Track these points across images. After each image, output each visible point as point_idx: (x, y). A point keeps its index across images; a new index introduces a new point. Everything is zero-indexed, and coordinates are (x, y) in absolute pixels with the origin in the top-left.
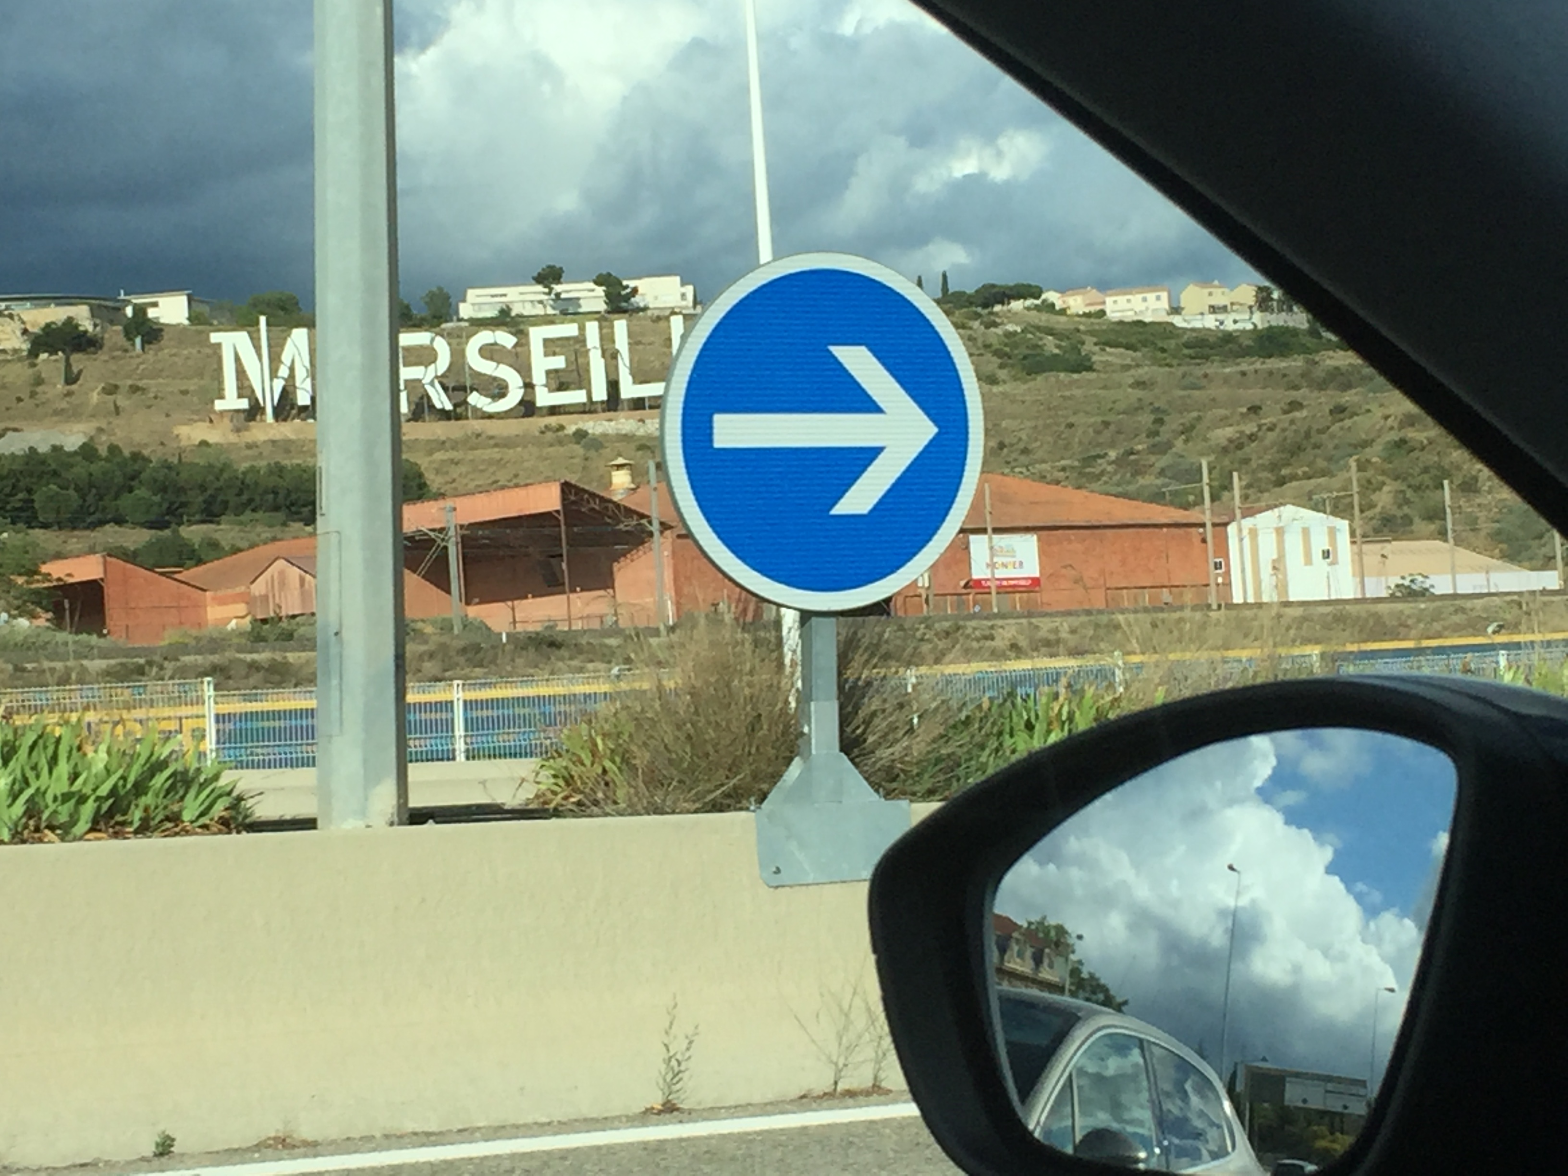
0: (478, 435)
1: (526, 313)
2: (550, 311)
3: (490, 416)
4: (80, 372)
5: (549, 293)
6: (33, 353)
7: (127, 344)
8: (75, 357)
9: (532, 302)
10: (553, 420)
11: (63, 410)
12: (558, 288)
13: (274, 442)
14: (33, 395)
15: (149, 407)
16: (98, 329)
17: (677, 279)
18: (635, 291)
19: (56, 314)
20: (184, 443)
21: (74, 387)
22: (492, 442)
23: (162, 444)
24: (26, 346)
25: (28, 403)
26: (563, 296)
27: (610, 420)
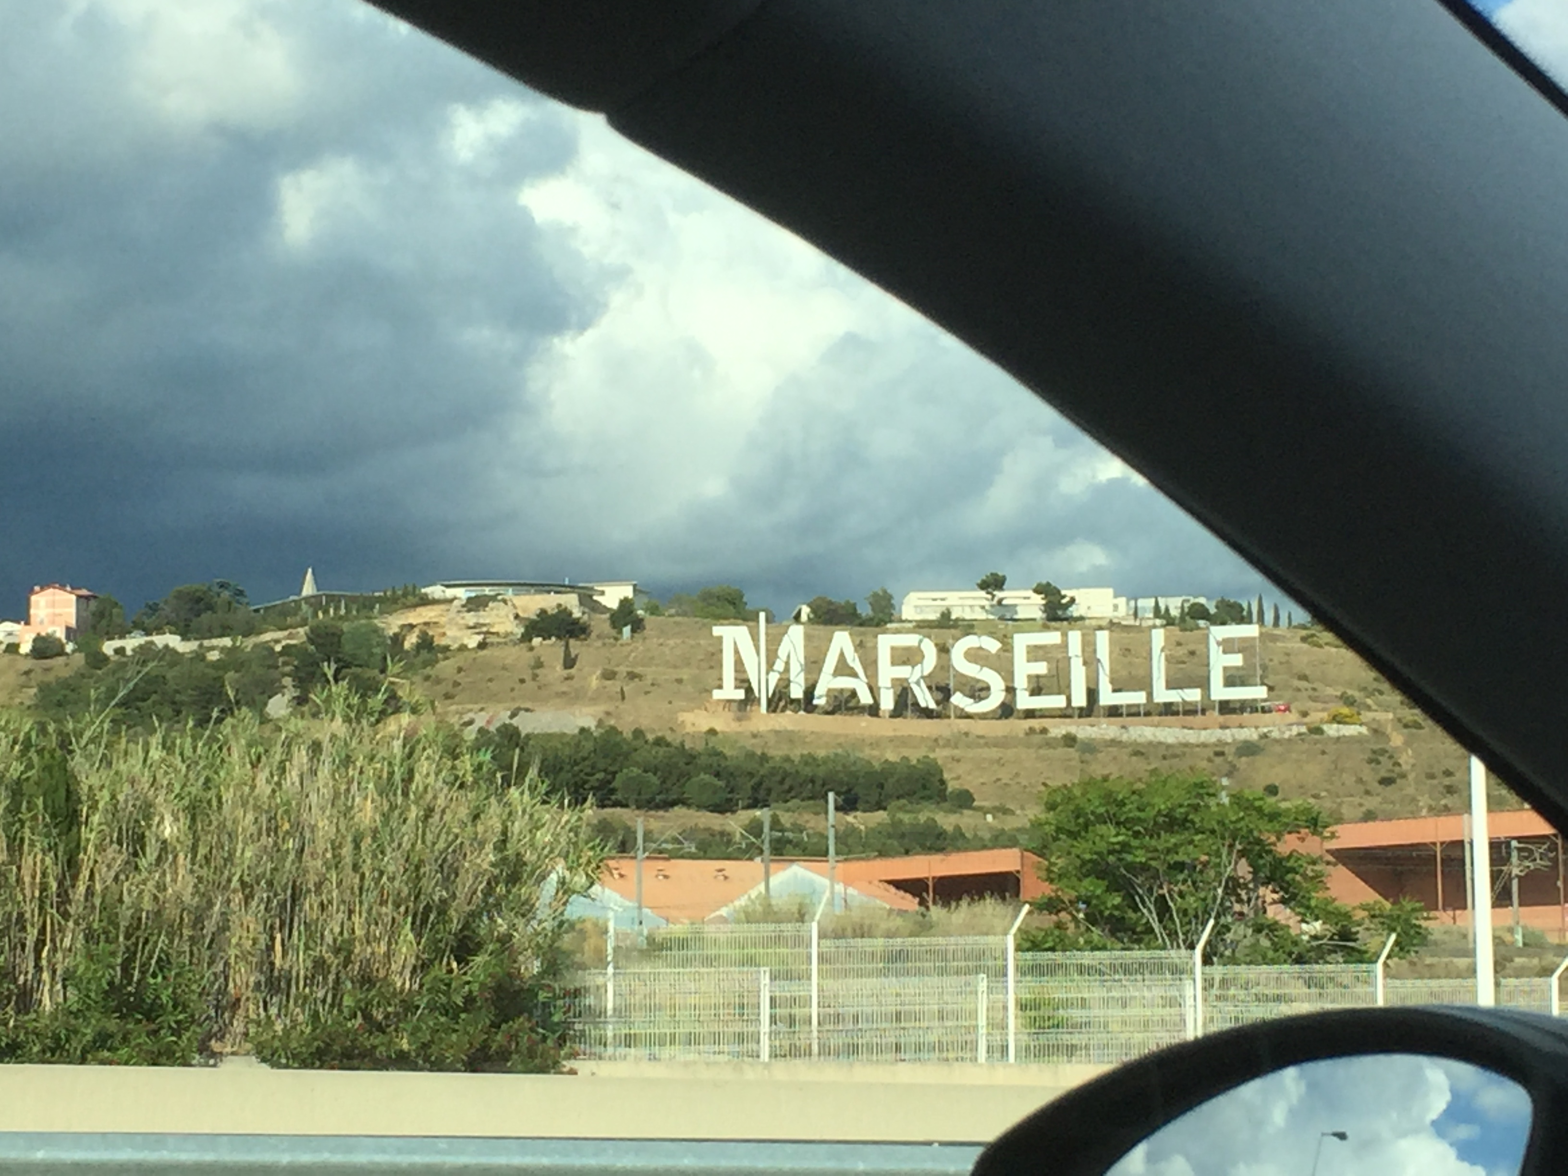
0: (966, 734)
1: (968, 617)
2: (991, 617)
3: (969, 716)
4: (577, 656)
5: (993, 599)
6: (527, 637)
7: (614, 632)
8: (572, 642)
10: (1035, 723)
11: (564, 693)
12: (999, 594)
13: (777, 732)
14: (535, 677)
15: (647, 693)
16: (586, 617)
18: (1073, 601)
19: (549, 602)
20: (689, 729)
21: (573, 671)
22: (982, 741)
23: (672, 729)
24: (520, 631)
25: (530, 684)
26: (1004, 602)
27: (1092, 726)
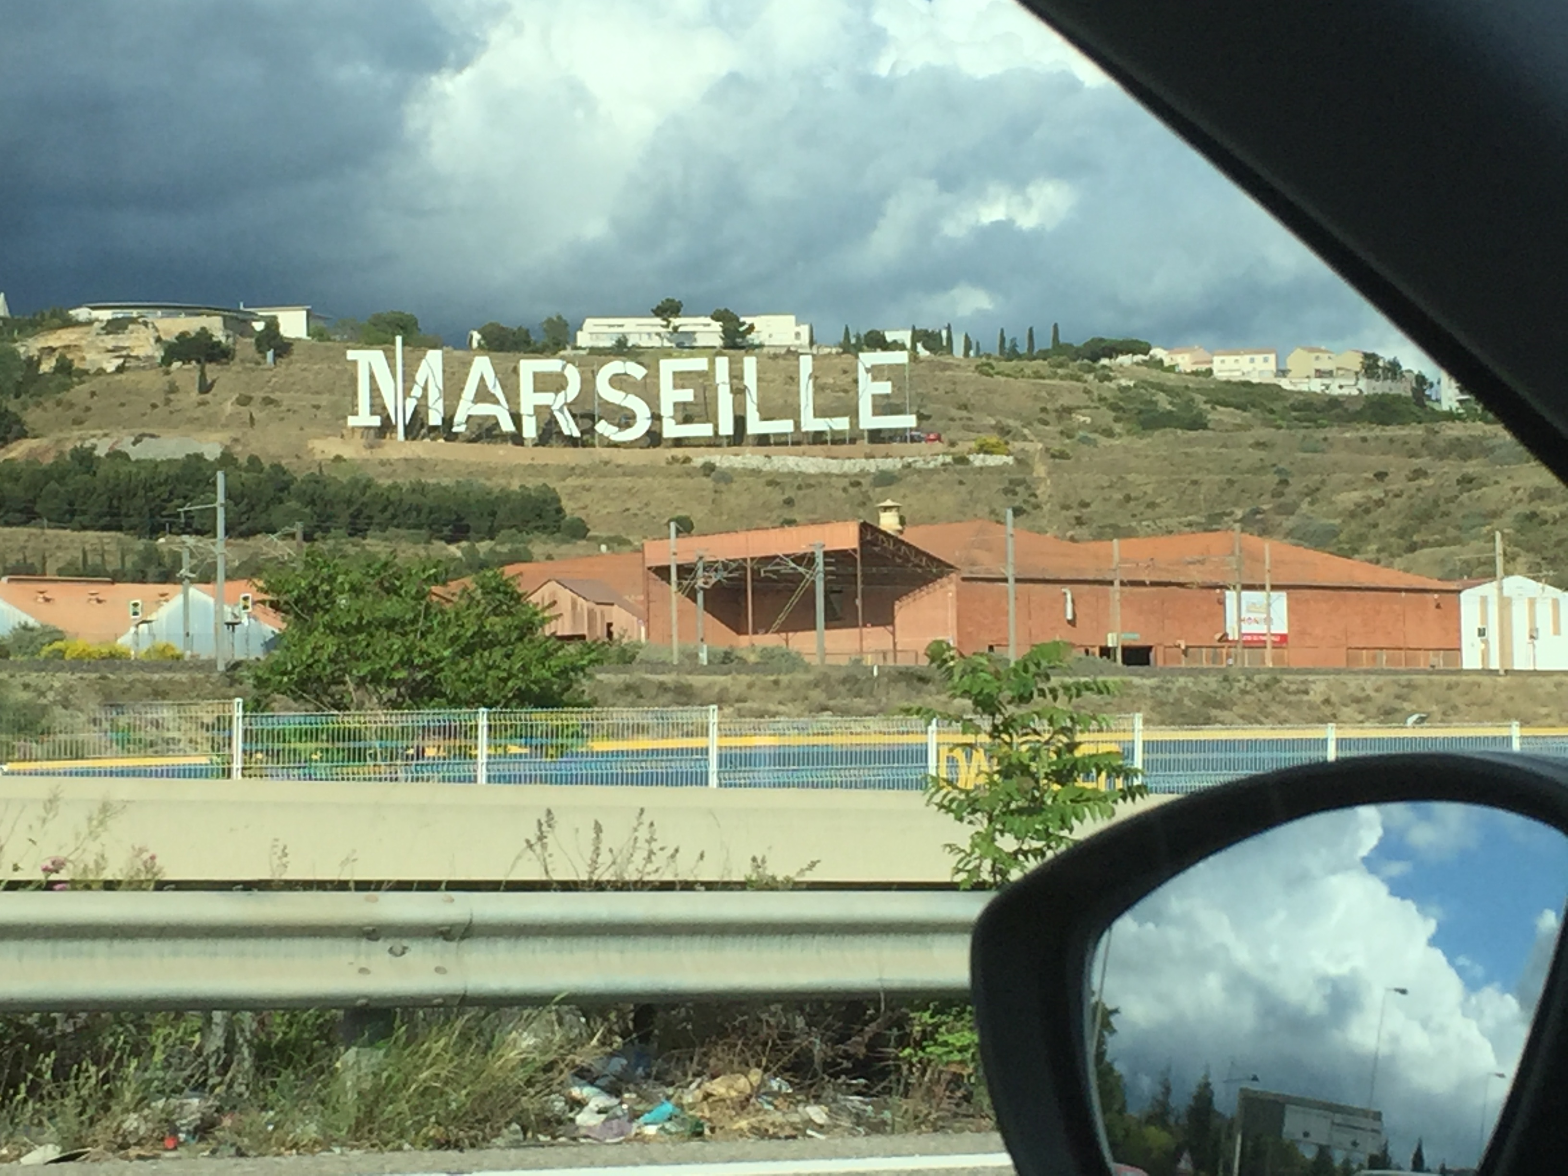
0: (606, 463)
1: (643, 344)
2: (667, 344)
3: (616, 445)
4: (214, 382)
5: (667, 326)
6: (167, 361)
7: (258, 356)
8: (209, 367)
9: (649, 334)
10: (679, 452)
11: (197, 419)
12: (675, 321)
13: (406, 460)
14: (168, 402)
15: (282, 419)
16: (231, 340)
17: (792, 319)
18: (751, 328)
19: (190, 324)
20: (318, 457)
21: (208, 397)
22: (620, 470)
23: (298, 457)
24: (159, 354)
25: (162, 410)
26: (681, 329)
27: (736, 455)
